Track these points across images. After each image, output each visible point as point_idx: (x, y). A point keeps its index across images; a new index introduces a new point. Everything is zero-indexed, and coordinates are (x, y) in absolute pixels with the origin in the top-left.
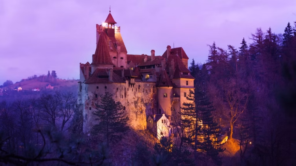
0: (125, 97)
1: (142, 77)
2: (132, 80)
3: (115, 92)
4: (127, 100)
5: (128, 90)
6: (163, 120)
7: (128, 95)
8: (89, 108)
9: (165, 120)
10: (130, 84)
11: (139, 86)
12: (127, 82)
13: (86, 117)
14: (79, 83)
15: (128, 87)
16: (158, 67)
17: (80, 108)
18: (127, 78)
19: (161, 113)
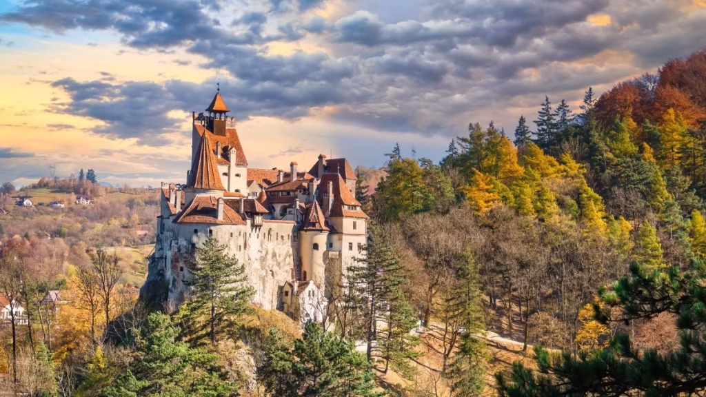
0: (245, 248)
1: (273, 210)
2: (257, 218)
3: (227, 240)
4: (248, 254)
5: (250, 237)
6: (309, 291)
7: (250, 247)
8: (179, 269)
9: (313, 292)
10: (254, 226)
11: (270, 230)
12: (249, 222)
13: (173, 284)
14: (160, 219)
15: (250, 232)
16: (303, 194)
17: (160, 264)
18: (249, 214)
19: (307, 279)
